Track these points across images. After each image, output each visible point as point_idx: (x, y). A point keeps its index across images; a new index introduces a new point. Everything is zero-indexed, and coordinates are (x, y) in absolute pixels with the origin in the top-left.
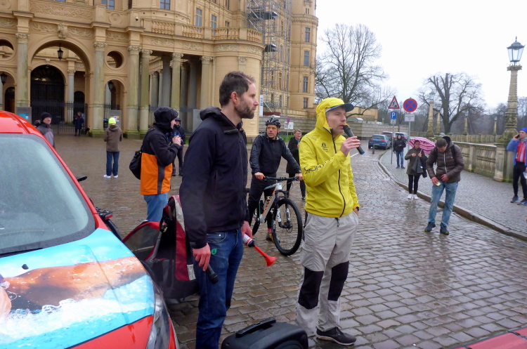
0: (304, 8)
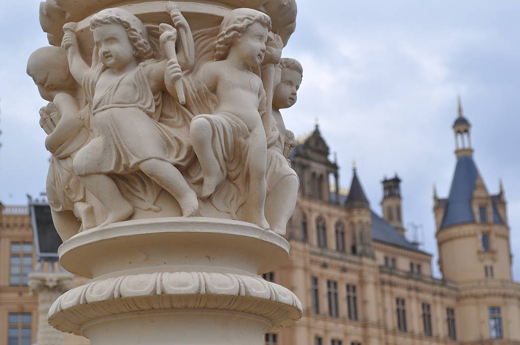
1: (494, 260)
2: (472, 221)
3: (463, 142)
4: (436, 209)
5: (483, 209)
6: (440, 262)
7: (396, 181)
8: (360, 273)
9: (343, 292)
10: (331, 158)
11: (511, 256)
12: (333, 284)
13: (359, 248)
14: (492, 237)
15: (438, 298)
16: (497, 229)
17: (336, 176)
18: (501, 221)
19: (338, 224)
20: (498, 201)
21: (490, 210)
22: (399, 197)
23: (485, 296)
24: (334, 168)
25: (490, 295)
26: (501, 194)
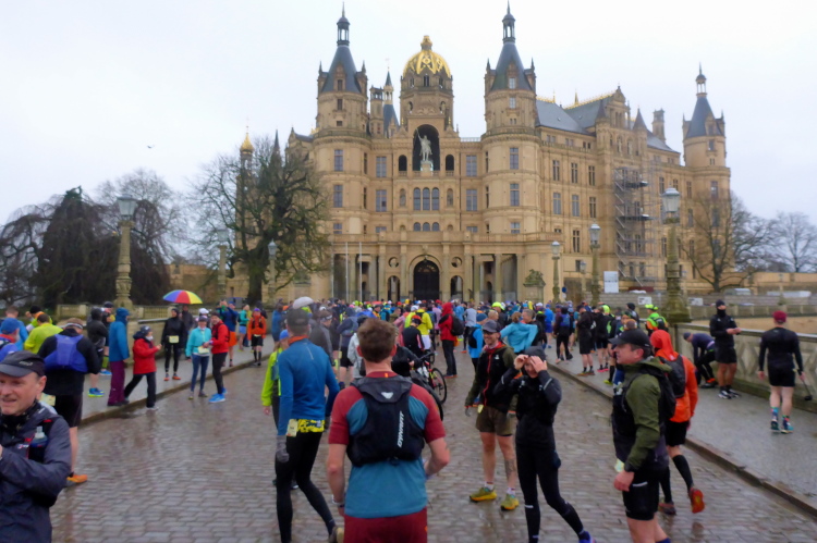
0: (708, 159)
1: (716, 155)
2: (705, 134)
3: (702, 89)
4: (684, 127)
5: (711, 127)
6: (685, 156)
7: (661, 112)
8: (640, 165)
10: (626, 104)
11: (725, 153)
14: (716, 143)
15: (682, 177)
16: (718, 138)
17: (629, 113)
18: (722, 133)
20: (720, 122)
21: (715, 127)
22: (663, 121)
23: (709, 175)
24: (628, 109)
25: (712, 174)
26: (722, 117)
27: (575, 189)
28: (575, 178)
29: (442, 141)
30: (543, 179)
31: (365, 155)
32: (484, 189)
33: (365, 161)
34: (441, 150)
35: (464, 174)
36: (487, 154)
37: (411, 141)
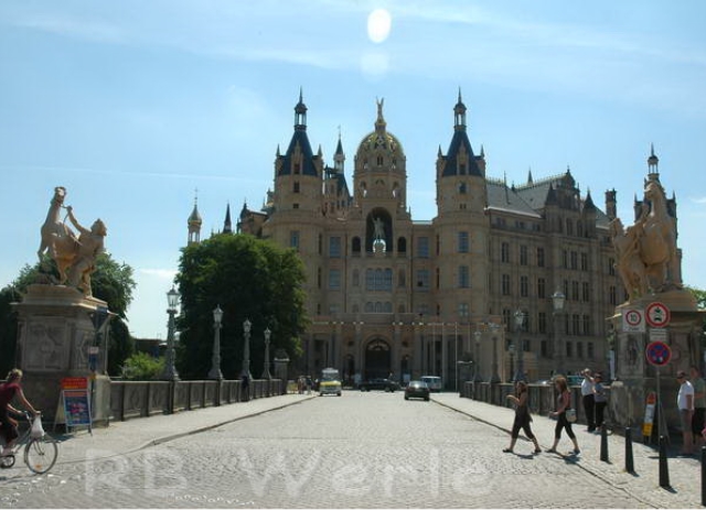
3: (653, 169)
4: (636, 207)
7: (614, 193)
8: (589, 247)
9: (580, 257)
10: (576, 186)
11: (676, 234)
12: (574, 254)
13: (589, 234)
17: (579, 196)
18: (672, 215)
19: (579, 222)
20: (672, 203)
22: (615, 201)
24: (578, 191)
26: (674, 198)
27: (524, 271)
28: (524, 261)
29: (395, 223)
30: (492, 261)
31: (320, 237)
32: (435, 271)
33: (320, 243)
34: (394, 232)
35: (415, 255)
36: (438, 237)
37: (365, 223)
